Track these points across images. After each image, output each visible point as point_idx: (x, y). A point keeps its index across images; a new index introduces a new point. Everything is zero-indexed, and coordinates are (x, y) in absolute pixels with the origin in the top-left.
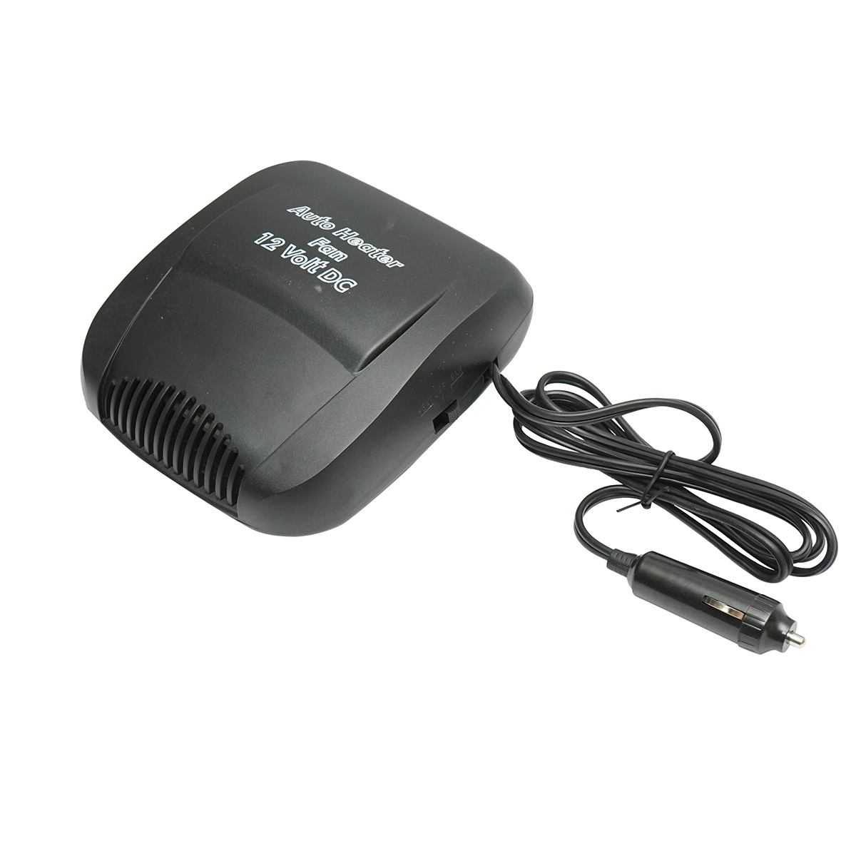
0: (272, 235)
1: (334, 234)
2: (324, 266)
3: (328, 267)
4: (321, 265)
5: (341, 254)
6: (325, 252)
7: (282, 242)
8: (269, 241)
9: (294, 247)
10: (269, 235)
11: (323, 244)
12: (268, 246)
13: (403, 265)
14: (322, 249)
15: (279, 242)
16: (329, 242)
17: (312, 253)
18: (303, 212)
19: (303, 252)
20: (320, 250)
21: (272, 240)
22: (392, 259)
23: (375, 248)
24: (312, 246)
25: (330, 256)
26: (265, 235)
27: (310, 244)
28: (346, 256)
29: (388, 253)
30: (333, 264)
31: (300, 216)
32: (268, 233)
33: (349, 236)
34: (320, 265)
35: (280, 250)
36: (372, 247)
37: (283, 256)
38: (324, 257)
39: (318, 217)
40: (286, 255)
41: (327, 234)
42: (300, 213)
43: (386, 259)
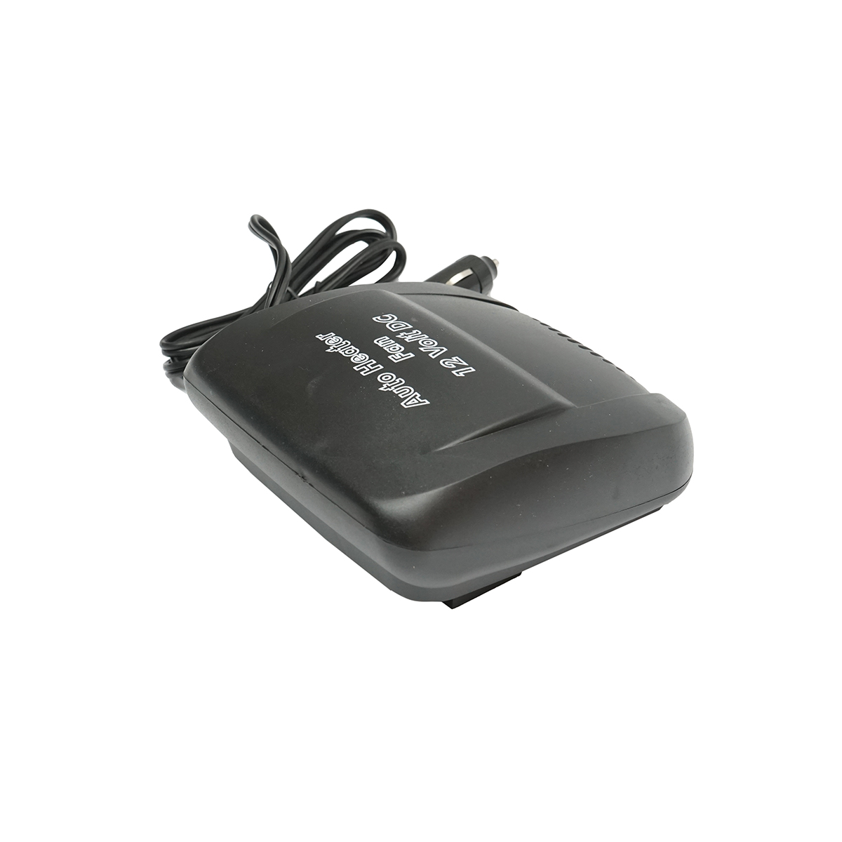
0: (454, 372)
1: (382, 367)
2: (402, 334)
3: (398, 333)
4: (405, 335)
5: (380, 344)
6: (398, 346)
7: (444, 362)
8: (458, 367)
9: (430, 355)
10: (458, 373)
11: (397, 354)
12: (460, 362)
13: (317, 337)
14: (400, 349)
15: (446, 363)
16: (390, 357)
17: (412, 347)
18: (412, 399)
19: (422, 349)
20: (403, 349)
21: (454, 366)
22: (326, 342)
23: (340, 352)
24: (410, 354)
25: (393, 342)
26: (461, 374)
27: (412, 355)
28: (375, 342)
29: (328, 347)
30: (393, 336)
31: (416, 393)
32: (457, 375)
33: (365, 365)
34: (407, 336)
35: (447, 355)
36: (343, 353)
37: (445, 350)
38: (401, 342)
39: (395, 391)
40: (442, 350)
41: (390, 367)
42: (414, 397)
43: (333, 341)
